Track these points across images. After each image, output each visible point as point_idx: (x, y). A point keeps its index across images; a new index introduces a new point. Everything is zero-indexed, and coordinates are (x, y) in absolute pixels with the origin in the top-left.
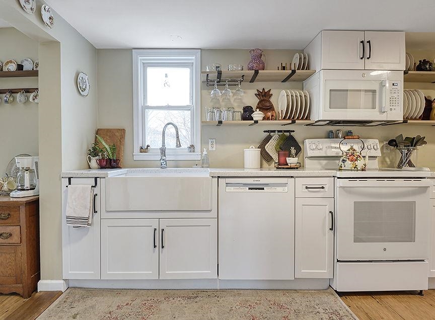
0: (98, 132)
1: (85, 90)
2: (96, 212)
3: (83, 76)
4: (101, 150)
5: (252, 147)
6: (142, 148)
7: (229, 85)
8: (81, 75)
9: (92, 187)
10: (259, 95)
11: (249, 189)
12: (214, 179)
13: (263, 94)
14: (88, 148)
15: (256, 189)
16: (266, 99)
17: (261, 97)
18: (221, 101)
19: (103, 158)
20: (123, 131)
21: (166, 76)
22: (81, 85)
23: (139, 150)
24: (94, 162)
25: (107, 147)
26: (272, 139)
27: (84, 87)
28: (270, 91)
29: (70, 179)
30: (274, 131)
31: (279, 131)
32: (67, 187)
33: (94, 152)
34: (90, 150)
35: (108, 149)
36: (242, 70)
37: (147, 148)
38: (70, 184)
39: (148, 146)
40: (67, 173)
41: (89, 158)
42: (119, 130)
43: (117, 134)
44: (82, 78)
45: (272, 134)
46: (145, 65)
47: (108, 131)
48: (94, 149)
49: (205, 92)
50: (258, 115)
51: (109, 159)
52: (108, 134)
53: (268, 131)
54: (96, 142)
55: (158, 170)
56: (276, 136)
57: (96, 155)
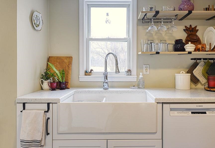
0: (49, 59)
1: (38, 25)
2: (48, 134)
3: (38, 14)
4: (52, 74)
5: (183, 72)
6: (86, 72)
7: (164, 22)
8: (35, 14)
9: (45, 112)
10: (187, 30)
11: (192, 113)
12: (158, 105)
13: (191, 29)
14: (41, 73)
15: (199, 113)
16: (193, 33)
17: (189, 32)
18: (154, 35)
19: (54, 82)
20: (70, 58)
21: (107, 14)
22: (35, 22)
23: (84, 74)
24: (46, 85)
25: (57, 72)
26: (199, 65)
27: (38, 23)
28: (196, 27)
29: (24, 104)
30: (200, 59)
31: (204, 59)
32: (21, 112)
33: (46, 76)
34: (42, 75)
35: (59, 74)
36: (174, 10)
37: (91, 72)
38: (24, 108)
39: (91, 70)
40: (22, 99)
41: (42, 81)
42: (68, 57)
43: (66, 61)
44: (37, 16)
45: (198, 61)
46: (90, 6)
47: (58, 58)
48: (46, 74)
49: (140, 27)
50: (190, 47)
51: (59, 81)
52: (58, 61)
53: (195, 59)
54: (48, 68)
55: (101, 91)
56: (202, 63)
57: (47, 79)
